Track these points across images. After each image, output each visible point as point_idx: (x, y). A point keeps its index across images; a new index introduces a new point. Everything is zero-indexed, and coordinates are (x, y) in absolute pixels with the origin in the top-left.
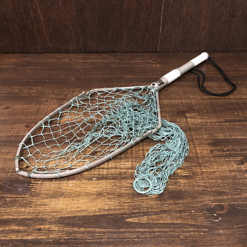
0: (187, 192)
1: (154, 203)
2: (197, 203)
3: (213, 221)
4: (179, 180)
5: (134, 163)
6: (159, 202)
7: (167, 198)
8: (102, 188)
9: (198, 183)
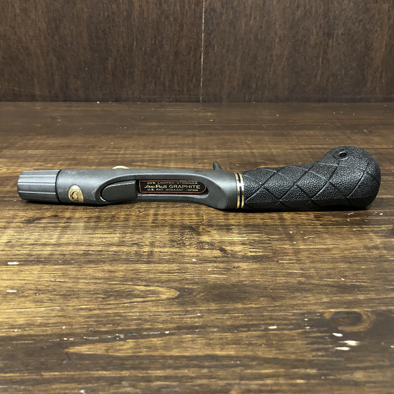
0: (256, 287)
1: (164, 310)
2: (284, 308)
3: (333, 348)
4: (236, 264)
5: (128, 235)
6: (177, 307)
7: (202, 298)
8: (25, 280)
9: (288, 269)
